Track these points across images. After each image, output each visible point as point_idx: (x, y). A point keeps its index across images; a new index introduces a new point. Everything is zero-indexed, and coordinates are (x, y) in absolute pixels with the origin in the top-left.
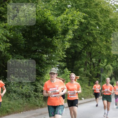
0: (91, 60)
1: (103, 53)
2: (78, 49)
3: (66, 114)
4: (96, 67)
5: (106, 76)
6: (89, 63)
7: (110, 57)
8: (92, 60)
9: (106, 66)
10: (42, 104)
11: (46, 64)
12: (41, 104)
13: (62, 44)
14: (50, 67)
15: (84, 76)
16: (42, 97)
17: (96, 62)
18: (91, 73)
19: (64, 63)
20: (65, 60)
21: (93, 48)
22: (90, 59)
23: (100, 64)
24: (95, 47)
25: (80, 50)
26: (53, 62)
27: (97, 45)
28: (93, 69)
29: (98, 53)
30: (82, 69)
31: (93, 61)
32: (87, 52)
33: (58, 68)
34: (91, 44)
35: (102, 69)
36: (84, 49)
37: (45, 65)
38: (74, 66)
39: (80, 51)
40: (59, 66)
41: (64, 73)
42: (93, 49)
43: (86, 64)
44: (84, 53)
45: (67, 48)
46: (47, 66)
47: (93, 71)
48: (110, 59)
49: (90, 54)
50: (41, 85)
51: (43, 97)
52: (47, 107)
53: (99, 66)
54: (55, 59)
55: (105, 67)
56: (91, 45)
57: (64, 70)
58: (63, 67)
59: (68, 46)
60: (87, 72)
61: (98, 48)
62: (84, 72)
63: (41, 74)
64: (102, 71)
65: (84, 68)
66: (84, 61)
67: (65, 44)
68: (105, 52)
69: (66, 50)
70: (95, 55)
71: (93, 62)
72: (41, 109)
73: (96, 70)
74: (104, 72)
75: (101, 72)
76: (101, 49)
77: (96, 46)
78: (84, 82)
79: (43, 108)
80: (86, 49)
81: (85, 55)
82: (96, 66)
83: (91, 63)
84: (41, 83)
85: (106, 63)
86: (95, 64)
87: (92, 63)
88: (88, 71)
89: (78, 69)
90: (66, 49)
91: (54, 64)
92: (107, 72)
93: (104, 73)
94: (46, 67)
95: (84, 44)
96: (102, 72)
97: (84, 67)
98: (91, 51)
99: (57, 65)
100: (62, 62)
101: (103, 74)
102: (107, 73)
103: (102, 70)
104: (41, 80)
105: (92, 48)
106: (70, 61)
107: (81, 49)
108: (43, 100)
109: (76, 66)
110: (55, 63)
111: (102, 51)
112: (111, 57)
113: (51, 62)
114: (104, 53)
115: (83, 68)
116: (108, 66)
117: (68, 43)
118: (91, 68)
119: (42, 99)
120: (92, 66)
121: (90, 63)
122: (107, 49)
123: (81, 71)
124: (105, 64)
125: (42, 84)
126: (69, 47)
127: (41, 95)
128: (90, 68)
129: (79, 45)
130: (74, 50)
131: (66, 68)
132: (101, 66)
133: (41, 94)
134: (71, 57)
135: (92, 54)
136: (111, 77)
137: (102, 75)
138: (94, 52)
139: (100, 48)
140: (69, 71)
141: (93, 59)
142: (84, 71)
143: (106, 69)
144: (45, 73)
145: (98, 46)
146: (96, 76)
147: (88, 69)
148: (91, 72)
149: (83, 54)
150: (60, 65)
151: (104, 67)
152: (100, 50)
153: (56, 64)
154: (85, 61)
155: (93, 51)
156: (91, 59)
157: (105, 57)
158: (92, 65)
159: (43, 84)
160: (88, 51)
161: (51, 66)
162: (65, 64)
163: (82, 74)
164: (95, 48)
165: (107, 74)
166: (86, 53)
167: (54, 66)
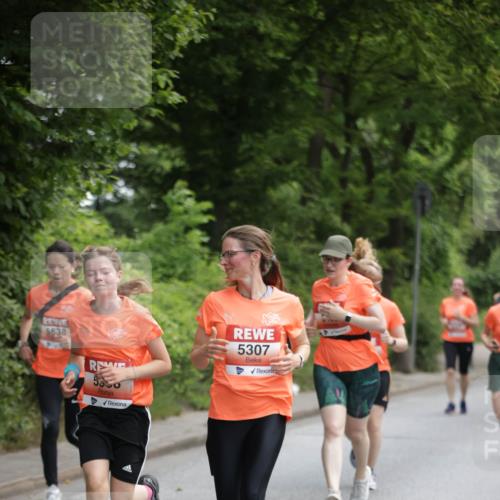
0: (350, 131)
1: (434, 82)
2: (265, 51)
3: (179, 490)
4: (380, 177)
5: (449, 235)
6: (334, 150)
7: (480, 108)
8: (356, 127)
9: (450, 165)
10: (20, 426)
11: (41, 158)
12: (10, 423)
13: (152, 17)
14: (71, 171)
15: (300, 239)
16: (15, 375)
17: (386, 142)
18: (346, 218)
19: (167, 146)
20: (176, 127)
21: (364, 49)
22: (340, 119)
23: (414, 156)
24: (379, 39)
25: (274, 60)
26: (93, 143)
27: (392, 28)
28: (359, 192)
29: (400, 77)
30: (291, 190)
31: (365, 135)
32: (321, 74)
33: (127, 184)
34: (354, 19)
35: (423, 189)
36: (301, 51)
37: (36, 161)
38: (238, 171)
39: (275, 66)
40: (137, 166)
41: (163, 214)
42: (361, 53)
43: (313, 157)
44: (303, 81)
45: (185, 43)
46: (49, 168)
47: (364, 205)
48: (480, 117)
49: (341, 87)
50: (13, 297)
51: (23, 375)
52: (38, 450)
53: (403, 171)
54: (103, 123)
55: (447, 176)
56: (353, 25)
57: (170, 197)
58: (159, 175)
59: (191, 34)
60: (324, 210)
61: (399, 48)
62: (300, 208)
63: (9, 219)
64: (423, 205)
65: (301, 182)
66: (302, 136)
67: (175, 17)
68: (447, 72)
69: (181, 56)
70: (376, 94)
71: (363, 140)
72: (11, 455)
73: (382, 193)
74: (437, 212)
75: (419, 210)
76: (416, 55)
77: (385, 29)
78: (304, 276)
79: (22, 454)
80: (314, 52)
81: (308, 96)
82: (381, 169)
83: (348, 150)
84: (12, 284)
85: (451, 148)
86: (374, 156)
87: (355, 151)
88: (327, 201)
89: (264, 189)
90: (182, 50)
91: (98, 157)
92: (456, 209)
93: (440, 219)
94: (45, 177)
95: (304, 21)
96: (423, 213)
97: (301, 177)
98: (349, 67)
99: (123, 164)
100: (153, 145)
101: (429, 221)
102: (458, 215)
103: (423, 198)
104: (11, 263)
105: (358, 47)
106: (206, 131)
107: (281, 55)
108: (25, 394)
109: (251, 167)
110: (104, 149)
111: (422, 69)
112: (487, 105)
113: (81, 143)
114: (440, 78)
115: (295, 185)
116: (462, 166)
117: (192, 10)
118: (351, 186)
119: (16, 389)
120: (358, 168)
121: (343, 151)
122: (459, 50)
123: (283, 201)
124: (446, 158)
125: (17, 291)
126: (198, 38)
127: (11, 363)
128: (343, 182)
129: (270, 24)
130: (233, 59)
131: (180, 183)
132: (420, 171)
133: (11, 358)
134: (213, 107)
135: (357, 88)
136: (482, 240)
137: (423, 227)
138: (370, 76)
139: (410, 47)
140: (199, 199)
141: (366, 122)
142: (303, 201)
143: (450, 185)
144: (40, 215)
145: (400, 32)
146: (381, 235)
147: (327, 188)
148: (347, 211)
149: (292, 86)
150: (137, 159)
151: (440, 173)
152: (412, 62)
153: (113, 152)
154: (312, 131)
155: (361, 67)
156: (351, 119)
157: (444, 105)
158: (357, 163)
159: (23, 291)
160: (332, 68)
161: (76, 169)
162: (176, 152)
163: (285, 225)
164: (380, 44)
165: (457, 225)
166: (315, 80)
167: (96, 165)
